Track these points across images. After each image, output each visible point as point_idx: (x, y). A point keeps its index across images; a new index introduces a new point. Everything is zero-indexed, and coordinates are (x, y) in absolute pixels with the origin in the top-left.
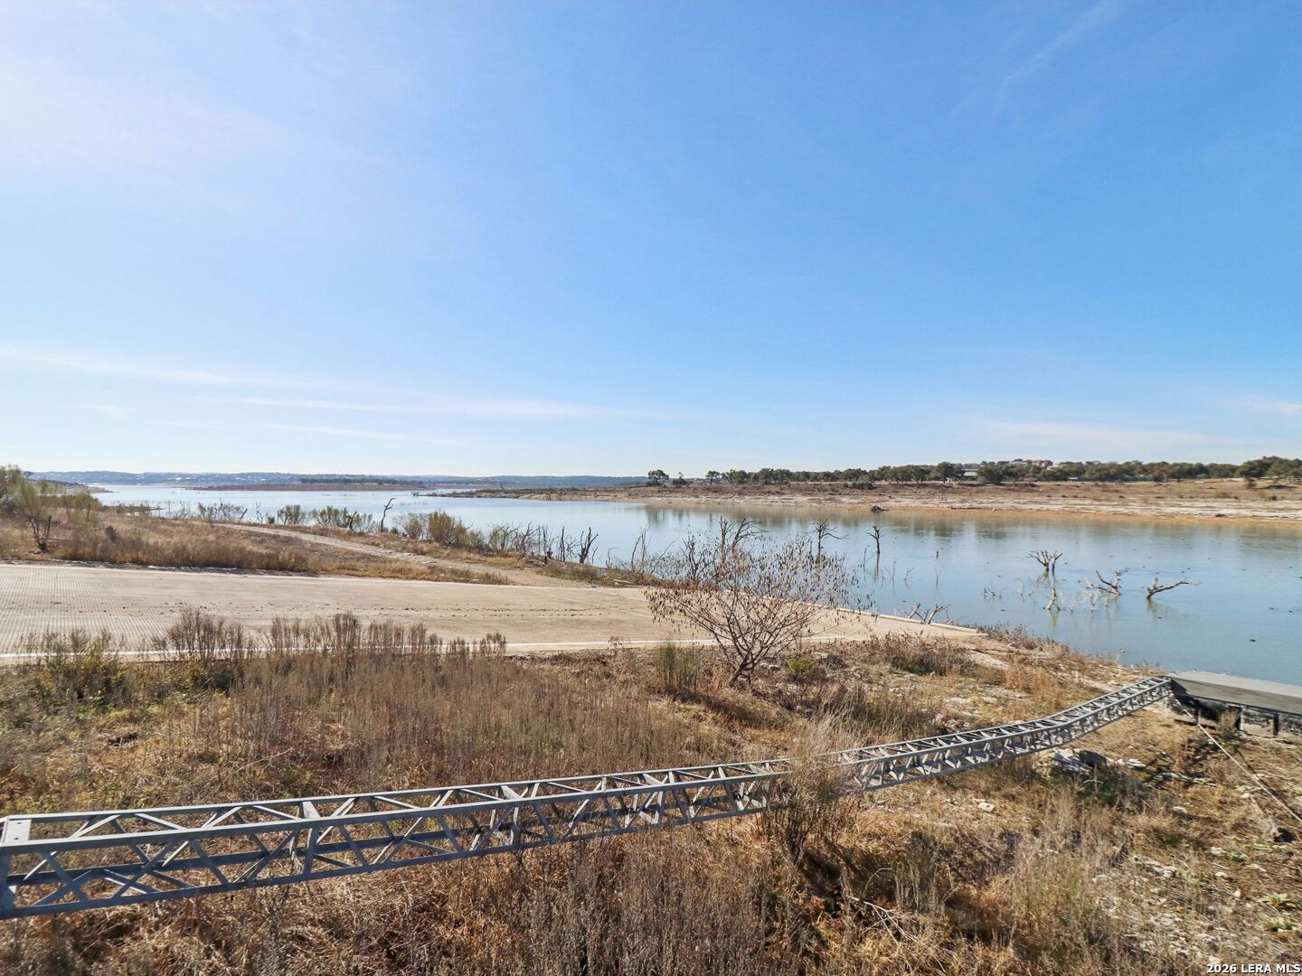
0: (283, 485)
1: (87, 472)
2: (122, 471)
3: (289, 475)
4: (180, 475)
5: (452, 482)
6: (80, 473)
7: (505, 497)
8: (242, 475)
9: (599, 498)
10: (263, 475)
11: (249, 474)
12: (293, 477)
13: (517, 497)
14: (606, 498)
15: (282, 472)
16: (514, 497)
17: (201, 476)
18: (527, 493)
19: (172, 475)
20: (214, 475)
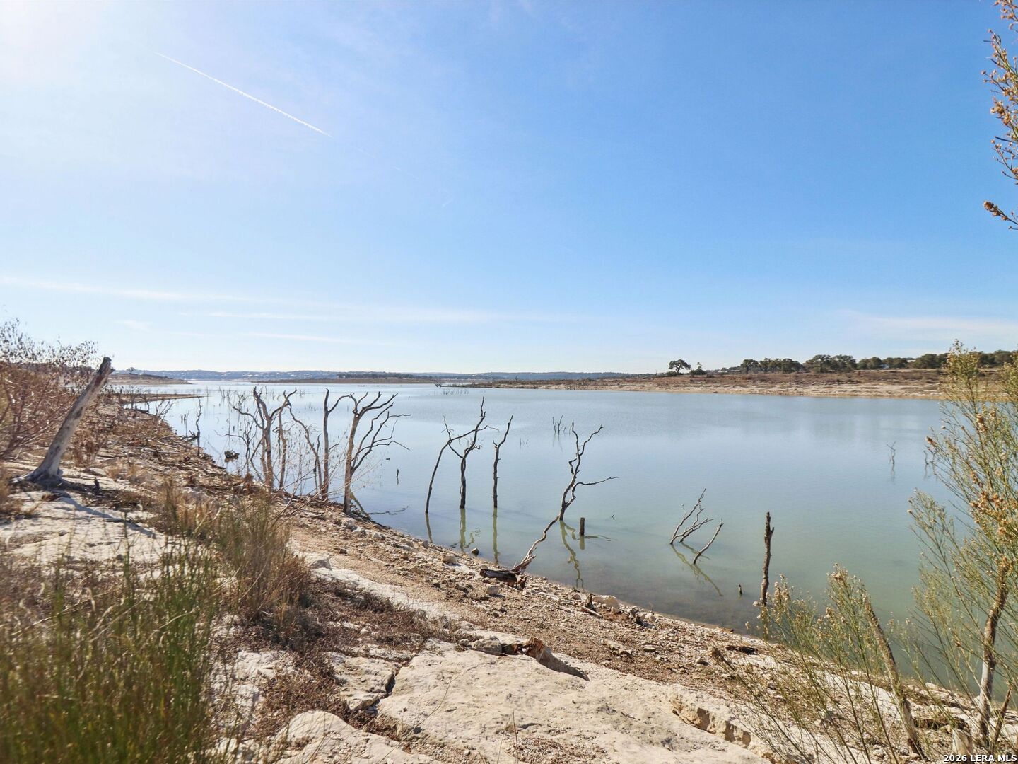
0: (325, 379)
1: (188, 371)
2: (211, 370)
3: (329, 372)
4: (251, 373)
5: (454, 377)
6: (183, 372)
7: (522, 388)
8: (295, 373)
9: (625, 388)
10: (310, 372)
11: (300, 372)
12: (332, 374)
13: (535, 388)
14: (634, 388)
15: (324, 370)
16: (532, 388)
17: (266, 374)
18: (544, 384)
19: (246, 372)
20: (275, 373)
